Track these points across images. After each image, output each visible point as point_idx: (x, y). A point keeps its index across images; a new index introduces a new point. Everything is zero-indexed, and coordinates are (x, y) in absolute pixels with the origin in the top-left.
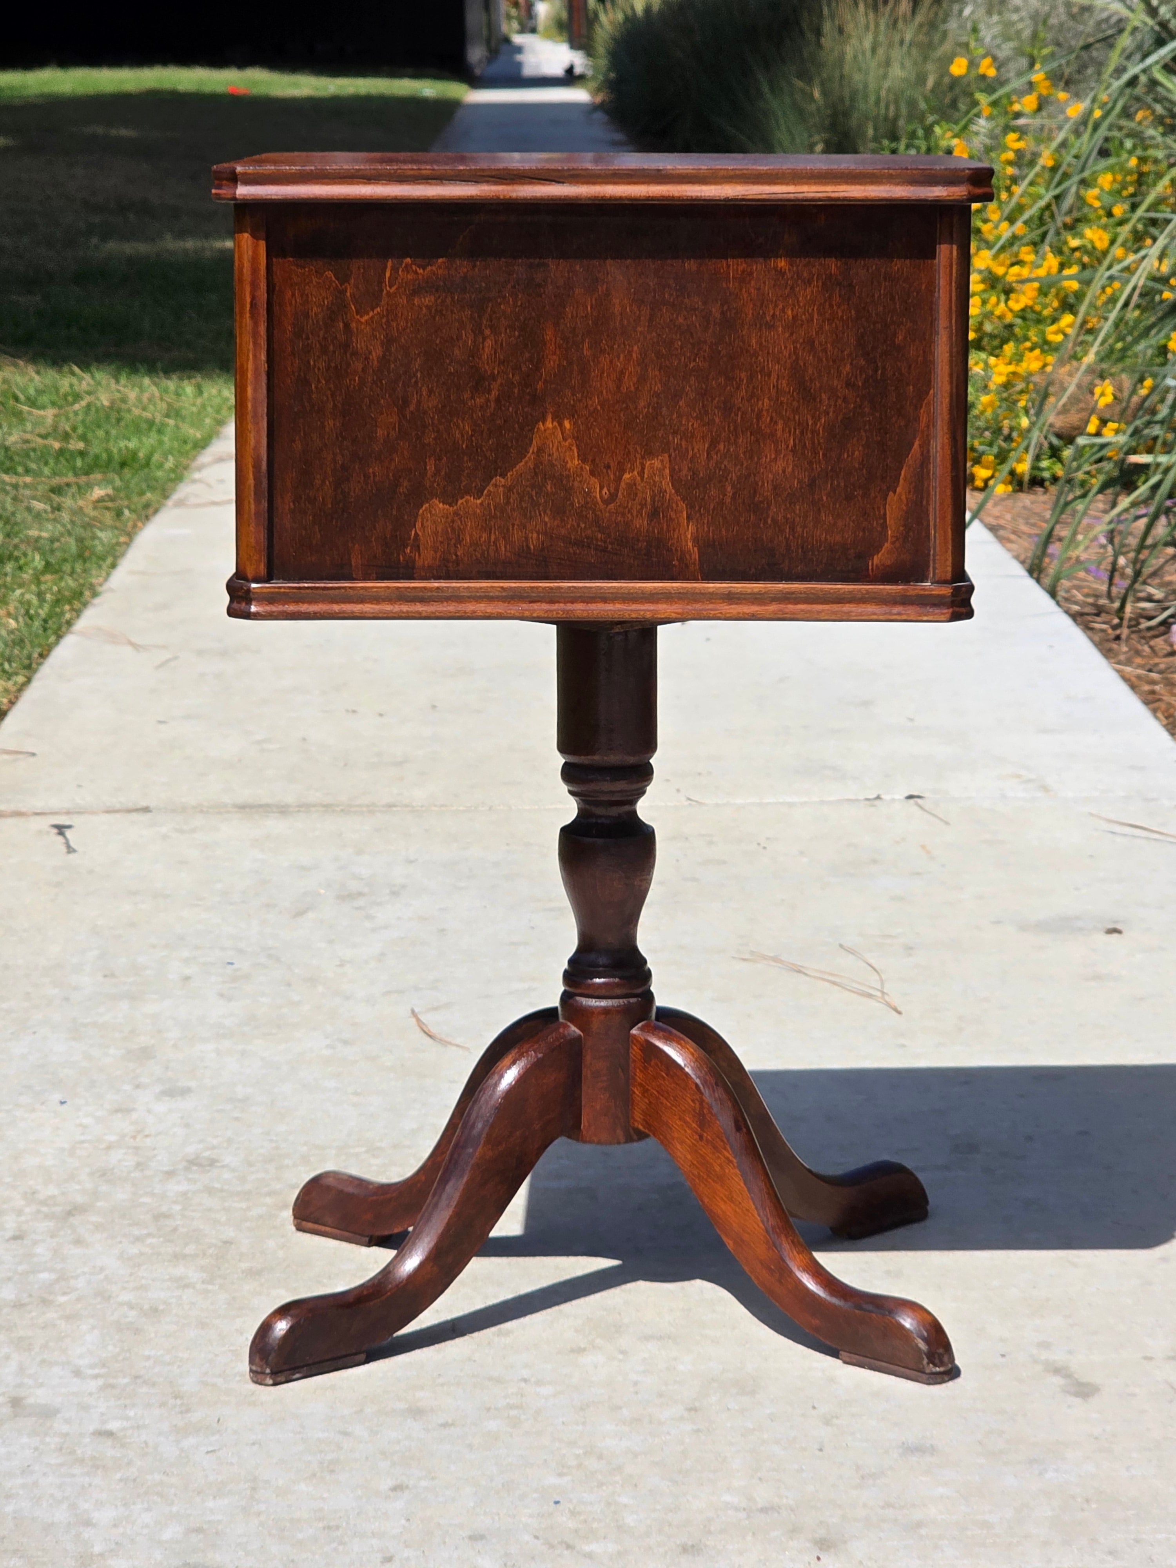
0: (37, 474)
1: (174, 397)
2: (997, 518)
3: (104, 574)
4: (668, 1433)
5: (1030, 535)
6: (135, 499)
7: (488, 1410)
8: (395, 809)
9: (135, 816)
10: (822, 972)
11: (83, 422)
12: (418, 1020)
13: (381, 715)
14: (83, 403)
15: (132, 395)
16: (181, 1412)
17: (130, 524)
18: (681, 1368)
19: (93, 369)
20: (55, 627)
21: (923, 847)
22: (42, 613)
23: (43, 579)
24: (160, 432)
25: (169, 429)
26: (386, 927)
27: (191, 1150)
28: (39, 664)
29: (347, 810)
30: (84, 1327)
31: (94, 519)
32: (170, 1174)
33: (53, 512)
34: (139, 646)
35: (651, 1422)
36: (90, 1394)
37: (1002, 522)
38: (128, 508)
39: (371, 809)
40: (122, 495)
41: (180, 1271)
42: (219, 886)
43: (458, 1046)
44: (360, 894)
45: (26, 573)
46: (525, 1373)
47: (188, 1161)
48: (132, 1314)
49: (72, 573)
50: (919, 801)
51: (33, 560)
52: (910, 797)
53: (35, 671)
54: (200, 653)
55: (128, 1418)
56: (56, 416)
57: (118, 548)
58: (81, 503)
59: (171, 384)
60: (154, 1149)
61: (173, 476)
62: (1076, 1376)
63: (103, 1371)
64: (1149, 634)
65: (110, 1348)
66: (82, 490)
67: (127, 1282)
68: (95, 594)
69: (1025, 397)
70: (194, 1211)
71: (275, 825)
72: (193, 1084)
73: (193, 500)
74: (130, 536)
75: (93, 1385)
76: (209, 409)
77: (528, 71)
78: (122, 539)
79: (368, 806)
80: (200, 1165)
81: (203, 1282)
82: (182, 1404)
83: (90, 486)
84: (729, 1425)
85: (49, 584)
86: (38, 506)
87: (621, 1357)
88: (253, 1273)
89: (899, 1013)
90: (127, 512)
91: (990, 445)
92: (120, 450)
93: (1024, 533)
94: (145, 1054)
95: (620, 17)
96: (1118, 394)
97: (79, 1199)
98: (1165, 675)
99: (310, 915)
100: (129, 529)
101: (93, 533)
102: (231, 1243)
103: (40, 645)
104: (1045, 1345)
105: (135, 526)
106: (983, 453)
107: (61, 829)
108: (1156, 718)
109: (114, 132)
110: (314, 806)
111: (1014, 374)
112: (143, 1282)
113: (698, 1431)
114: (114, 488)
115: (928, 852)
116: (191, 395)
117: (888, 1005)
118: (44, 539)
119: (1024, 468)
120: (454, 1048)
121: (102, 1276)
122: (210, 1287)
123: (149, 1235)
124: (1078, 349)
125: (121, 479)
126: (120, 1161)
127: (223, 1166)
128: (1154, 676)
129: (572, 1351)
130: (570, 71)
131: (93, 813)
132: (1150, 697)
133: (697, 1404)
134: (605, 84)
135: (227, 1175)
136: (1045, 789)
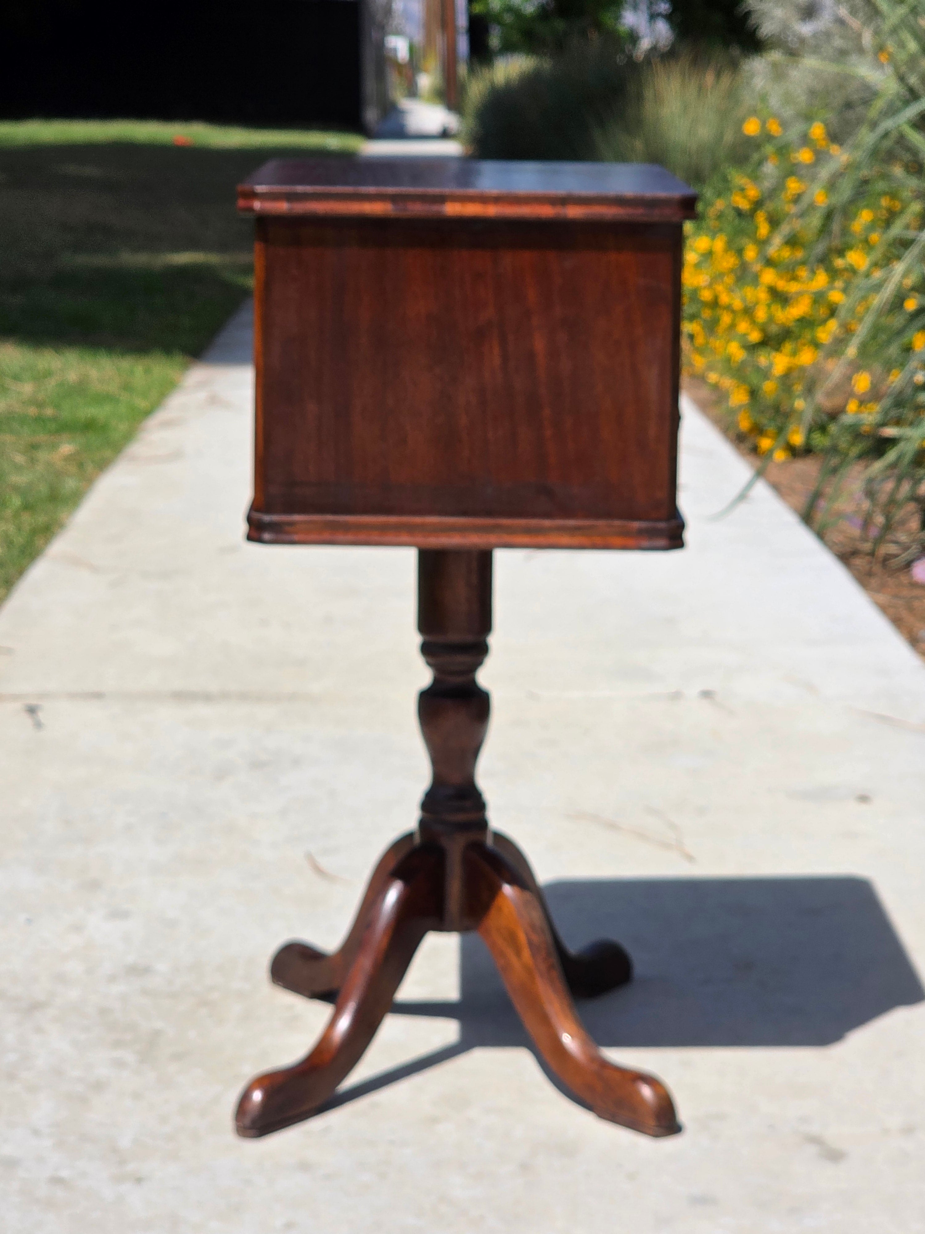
0: (18, 433)
1: (128, 375)
2: (778, 477)
7: (362, 1165)
9: (91, 700)
10: (632, 827)
11: (56, 393)
12: (312, 860)
14: (57, 379)
15: (95, 373)
16: (118, 1164)
17: (90, 473)
20: (30, 551)
21: (714, 732)
22: (21, 541)
23: (21, 515)
25: (123, 401)
26: (288, 789)
27: (130, 959)
28: (17, 580)
30: (42, 1097)
31: (64, 470)
33: (31, 463)
34: (95, 568)
35: (491, 1176)
36: (46, 1149)
37: (781, 481)
38: (89, 460)
41: (118, 1054)
43: (344, 881)
44: (269, 763)
47: (127, 968)
48: (81, 1086)
50: (711, 696)
51: (16, 500)
52: (704, 693)
53: (14, 584)
54: (145, 574)
55: (75, 1168)
56: (35, 388)
57: (80, 491)
58: (52, 457)
60: (101, 958)
61: (124, 436)
62: (828, 1144)
63: (57, 1130)
65: (63, 1113)
67: (76, 1061)
68: (62, 527)
72: (132, 909)
74: (91, 482)
75: (48, 1142)
77: (413, 128)
78: (83, 485)
79: (275, 696)
80: (137, 971)
81: (137, 1063)
83: (60, 444)
86: (20, 458)
89: (693, 860)
90: (88, 464)
92: (85, 416)
93: (798, 489)
94: (94, 885)
96: (873, 382)
97: (42, 997)
98: (908, 601)
99: (229, 779)
100: (89, 477)
101: (62, 479)
102: (160, 1033)
104: (805, 1120)
105: (94, 474)
106: (766, 427)
107: (32, 710)
108: (900, 633)
109: (87, 171)
111: (792, 365)
112: (90, 1061)
114: (80, 446)
115: (718, 736)
116: (141, 373)
117: (684, 854)
119: (798, 439)
120: (342, 883)
125: (85, 439)
126: (73, 968)
127: (155, 973)
128: (899, 601)
130: (445, 128)
131: (59, 697)
132: (896, 617)
134: (475, 139)
135: (158, 979)
136: (811, 688)
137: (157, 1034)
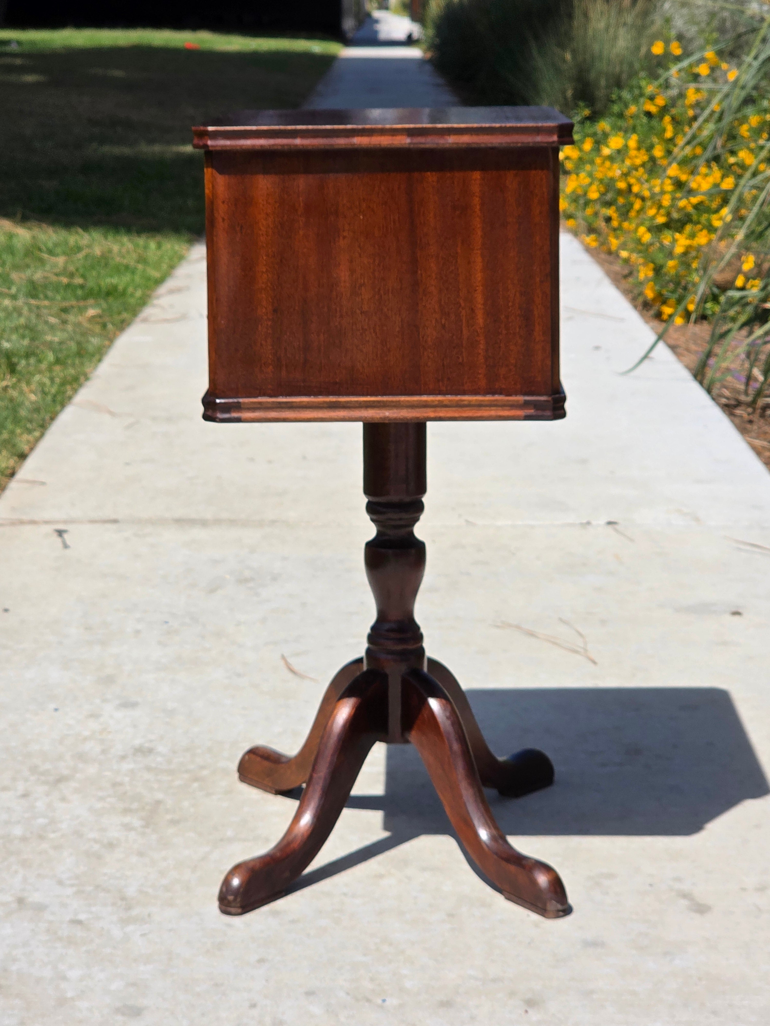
0: (52, 299)
1: (143, 250)
2: (676, 340)
3: (93, 366)
4: (435, 930)
5: (696, 352)
6: (115, 316)
8: (276, 524)
9: (108, 525)
10: (547, 636)
11: (83, 265)
12: (286, 662)
13: (270, 462)
14: (84, 253)
15: (116, 248)
16: (125, 909)
17: (112, 333)
18: (445, 888)
19: (91, 230)
20: (61, 400)
21: (616, 556)
22: (53, 390)
23: (54, 368)
24: (133, 273)
25: (139, 271)
26: (268, 601)
27: (137, 742)
28: (50, 424)
30: (65, 854)
31: (89, 329)
32: (123, 758)
33: (62, 324)
34: (115, 414)
35: (424, 923)
36: (68, 897)
37: (678, 343)
38: (111, 322)
39: (261, 523)
40: (107, 314)
41: (127, 819)
42: (161, 572)
43: (312, 680)
44: (252, 579)
45: (43, 364)
47: (135, 749)
48: (96, 846)
49: (73, 364)
50: (615, 526)
51: (48, 356)
52: (610, 523)
53: (47, 428)
54: (155, 419)
55: (91, 913)
56: (65, 261)
57: (103, 349)
58: (80, 319)
59: (141, 241)
60: (114, 741)
61: (140, 302)
62: (697, 899)
63: (77, 882)
65: (82, 867)
66: (82, 310)
67: (94, 825)
68: (87, 379)
69: (697, 261)
70: (137, 781)
71: (198, 533)
72: (140, 700)
73: (153, 318)
74: (111, 340)
75: (70, 891)
76: (165, 259)
77: (382, 36)
78: (106, 343)
79: (259, 521)
80: (142, 752)
81: (142, 827)
82: (126, 905)
83: (86, 308)
84: (474, 926)
85: (58, 372)
86: (53, 320)
87: (407, 881)
88: (174, 822)
89: (596, 664)
90: (109, 325)
91: (673, 292)
92: (106, 284)
93: (693, 350)
94: (109, 680)
95: (443, 1)
96: (757, 262)
97: (66, 772)
99: (219, 592)
100: (111, 336)
101: (88, 339)
103: (51, 412)
104: (678, 879)
105: (114, 334)
106: (668, 298)
107: (60, 533)
109: (110, 72)
110: (224, 521)
111: (690, 246)
112: (104, 826)
113: (454, 929)
114: (102, 309)
115: (619, 559)
116: (154, 249)
117: (588, 658)
118: (56, 342)
119: (694, 308)
120: (310, 681)
121: (78, 822)
122: (146, 830)
123: (109, 796)
124: (732, 230)
125: (107, 304)
126: (91, 748)
127: (157, 753)
130: (410, 37)
131: (83, 522)
133: (454, 912)
134: (432, 47)
135: (159, 759)
136: (697, 519)
137: (158, 803)
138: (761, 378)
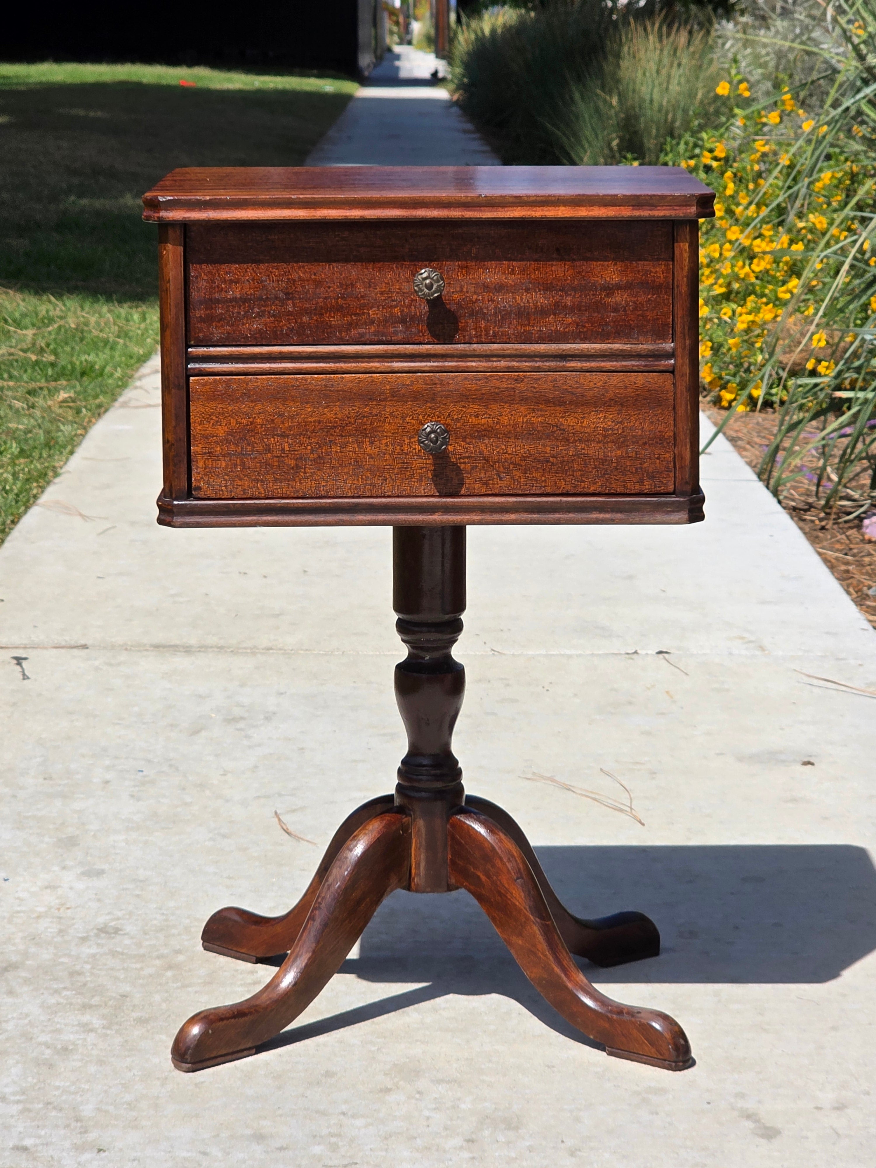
0: (18, 379)
1: (124, 322)
2: (737, 431)
3: (64, 458)
4: (451, 1160)
5: (761, 445)
6: (91, 401)
7: (315, 1137)
8: (271, 651)
9: (75, 652)
10: (587, 791)
11: (55, 339)
12: (279, 820)
13: (265, 577)
14: (56, 326)
15: (93, 319)
16: (81, 1133)
17: (86, 420)
18: (463, 1106)
19: (65, 298)
20: (24, 500)
21: (667, 692)
22: (16, 490)
23: (17, 462)
24: (112, 349)
25: (119, 347)
26: (259, 745)
27: (101, 920)
28: (11, 529)
29: (235, 651)
30: (11, 1062)
31: (60, 415)
32: (84, 939)
33: (28, 409)
34: (87, 517)
35: (437, 1150)
36: (12, 1116)
37: (740, 435)
38: (85, 407)
39: (253, 651)
40: (81, 397)
41: (86, 1018)
42: (136, 709)
43: (308, 841)
44: (242, 718)
45: (5, 456)
46: (344, 1108)
47: (98, 929)
48: (48, 1051)
49: (41, 457)
50: (666, 655)
51: (11, 447)
52: (660, 652)
53: (8, 534)
54: (133, 523)
55: (40, 1137)
56: (34, 335)
57: (75, 438)
58: (50, 403)
59: (123, 310)
60: (73, 919)
61: (120, 383)
62: (763, 1121)
63: (23, 1097)
64: (847, 525)
65: (30, 1079)
66: (52, 392)
67: (45, 1026)
68: (56, 475)
69: (761, 340)
70: (100, 970)
71: (181, 662)
72: (106, 867)
73: (133, 403)
74: (86, 429)
75: (15, 1109)
76: (151, 332)
77: (404, 74)
78: (79, 432)
79: (251, 649)
80: (107, 933)
81: (103, 1028)
82: (81, 1127)
83: (57, 390)
84: (497, 1154)
85: (22, 466)
86: (18, 404)
87: (418, 1096)
88: (142, 1021)
89: (643, 824)
90: (84, 410)
91: (734, 375)
92: (81, 363)
93: (756, 444)
94: (71, 842)
95: (473, 37)
96: (831, 341)
97: (14, 958)
98: (857, 558)
99: (203, 734)
100: (85, 424)
101: (58, 427)
102: (127, 997)
103: (12, 514)
104: (741, 1095)
105: (90, 421)
106: (728, 382)
107: (19, 660)
108: (848, 593)
109: (92, 114)
110: (211, 647)
111: (753, 322)
112: (58, 1026)
113: (473, 1158)
114: (75, 392)
115: (671, 697)
116: (137, 321)
117: (635, 818)
118: (20, 430)
119: (759, 393)
120: (305, 843)
121: (26, 1021)
122: (109, 1032)
123: (65, 988)
124: (802, 304)
125: (81, 385)
126: (46, 928)
127: (125, 934)
128: (849, 558)
129: (381, 1091)
130: (435, 74)
131: (45, 648)
132: (845, 575)
133: (474, 1136)
134: (460, 87)
135: (127, 941)
136: (762, 648)
137: (124, 997)
138: (835, 477)
